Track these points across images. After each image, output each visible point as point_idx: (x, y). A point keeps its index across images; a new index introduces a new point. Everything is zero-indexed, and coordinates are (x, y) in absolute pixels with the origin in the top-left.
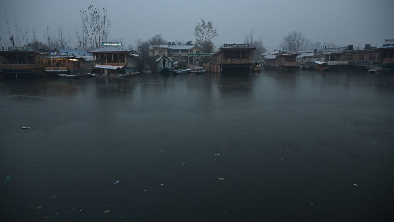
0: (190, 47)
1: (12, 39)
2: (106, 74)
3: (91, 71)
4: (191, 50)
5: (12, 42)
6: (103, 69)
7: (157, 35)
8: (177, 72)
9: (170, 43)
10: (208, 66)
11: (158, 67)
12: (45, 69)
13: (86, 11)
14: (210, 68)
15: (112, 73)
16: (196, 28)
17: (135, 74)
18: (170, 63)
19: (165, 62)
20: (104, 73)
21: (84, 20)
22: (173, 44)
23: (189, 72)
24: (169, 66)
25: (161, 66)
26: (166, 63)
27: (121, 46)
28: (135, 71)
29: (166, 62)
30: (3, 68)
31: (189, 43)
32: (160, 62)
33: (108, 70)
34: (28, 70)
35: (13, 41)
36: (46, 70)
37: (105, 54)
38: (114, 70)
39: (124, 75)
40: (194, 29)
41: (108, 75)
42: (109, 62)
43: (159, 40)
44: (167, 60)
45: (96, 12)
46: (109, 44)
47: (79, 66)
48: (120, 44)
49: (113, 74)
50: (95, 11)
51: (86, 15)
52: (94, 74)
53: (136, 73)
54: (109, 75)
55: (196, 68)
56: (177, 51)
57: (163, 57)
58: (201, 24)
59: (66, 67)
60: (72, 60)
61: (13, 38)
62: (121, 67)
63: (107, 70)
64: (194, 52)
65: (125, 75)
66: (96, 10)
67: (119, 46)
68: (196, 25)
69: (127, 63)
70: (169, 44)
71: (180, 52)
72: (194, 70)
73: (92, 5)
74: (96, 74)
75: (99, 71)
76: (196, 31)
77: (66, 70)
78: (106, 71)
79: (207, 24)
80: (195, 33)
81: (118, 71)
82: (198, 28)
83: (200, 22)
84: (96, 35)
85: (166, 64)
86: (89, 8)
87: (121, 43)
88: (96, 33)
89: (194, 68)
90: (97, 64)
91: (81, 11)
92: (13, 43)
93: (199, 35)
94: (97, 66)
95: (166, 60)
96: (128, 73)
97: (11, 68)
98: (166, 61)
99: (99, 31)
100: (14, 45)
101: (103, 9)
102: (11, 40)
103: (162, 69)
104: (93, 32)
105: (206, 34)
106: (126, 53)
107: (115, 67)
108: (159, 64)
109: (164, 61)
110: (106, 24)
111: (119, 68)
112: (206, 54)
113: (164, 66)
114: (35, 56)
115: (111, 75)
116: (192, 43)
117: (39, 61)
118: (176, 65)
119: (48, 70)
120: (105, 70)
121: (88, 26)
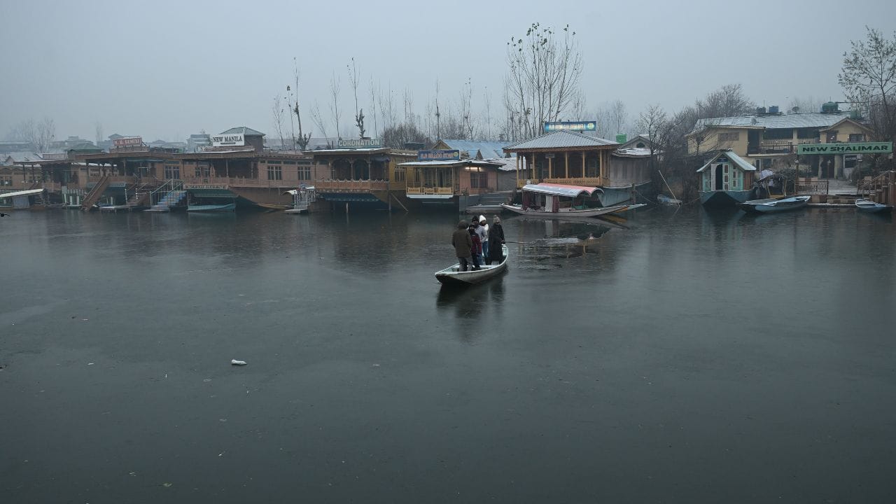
0: (831, 121)
1: (360, 119)
2: (548, 208)
3: (510, 200)
4: (831, 132)
5: (359, 125)
6: (543, 195)
7: (724, 88)
8: (757, 208)
9: (764, 109)
10: (879, 187)
11: (702, 188)
12: (405, 192)
13: (520, 41)
14: (883, 195)
15: (566, 207)
16: (848, 61)
17: (629, 208)
18: (739, 176)
19: (724, 174)
20: (544, 204)
21: (516, 64)
22: (774, 112)
23: (802, 208)
24: (735, 185)
25: (708, 186)
26: (726, 177)
27: (594, 129)
28: (630, 201)
29: (728, 174)
30: (324, 190)
31: (830, 109)
32: (706, 175)
33: (554, 196)
34: (371, 194)
35: (362, 122)
36: (408, 196)
37: (548, 153)
38: (570, 198)
39: (597, 213)
40: (842, 65)
41: (553, 212)
42: (559, 174)
43: (731, 101)
44: (731, 169)
45: (546, 40)
46: (561, 127)
47: (484, 185)
48: (591, 126)
49: (567, 210)
50: (544, 38)
51: (520, 50)
52: (518, 208)
53: (632, 207)
54: (556, 210)
55: (832, 192)
56: (786, 133)
57: (719, 160)
58: (866, 46)
59: (450, 188)
60: (468, 168)
61: (363, 117)
62: (591, 190)
63: (551, 198)
64: (843, 137)
65: (599, 211)
66: (546, 35)
67: (588, 130)
68: (850, 51)
69: (606, 178)
70: (761, 113)
71: (795, 136)
72: (824, 198)
73: (536, 24)
74: (525, 209)
75: (534, 200)
76: (847, 71)
77: (451, 196)
78: (549, 201)
79: (890, 44)
80: (843, 76)
81: (582, 200)
82: (856, 60)
83: (865, 40)
84: (541, 100)
85: (726, 180)
86: (529, 31)
87: (594, 123)
88: (541, 96)
89: (824, 192)
90: (529, 181)
91: (510, 41)
92: (361, 127)
93: (856, 82)
94: (529, 187)
95: (726, 167)
96: (608, 205)
97: (337, 190)
98: (726, 171)
99: (550, 88)
100: (363, 132)
101: (566, 29)
102: (359, 122)
103: (712, 195)
104: (536, 94)
105: (885, 77)
106: (603, 151)
107: (573, 191)
108: (705, 180)
109: (719, 170)
110: (569, 70)
111: (584, 193)
112: (870, 148)
113: (719, 184)
114: (388, 161)
115: (561, 210)
116: (840, 107)
117: (396, 173)
118: (762, 181)
119: (413, 195)
120: (547, 198)
121: (524, 79)
